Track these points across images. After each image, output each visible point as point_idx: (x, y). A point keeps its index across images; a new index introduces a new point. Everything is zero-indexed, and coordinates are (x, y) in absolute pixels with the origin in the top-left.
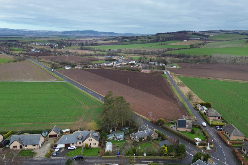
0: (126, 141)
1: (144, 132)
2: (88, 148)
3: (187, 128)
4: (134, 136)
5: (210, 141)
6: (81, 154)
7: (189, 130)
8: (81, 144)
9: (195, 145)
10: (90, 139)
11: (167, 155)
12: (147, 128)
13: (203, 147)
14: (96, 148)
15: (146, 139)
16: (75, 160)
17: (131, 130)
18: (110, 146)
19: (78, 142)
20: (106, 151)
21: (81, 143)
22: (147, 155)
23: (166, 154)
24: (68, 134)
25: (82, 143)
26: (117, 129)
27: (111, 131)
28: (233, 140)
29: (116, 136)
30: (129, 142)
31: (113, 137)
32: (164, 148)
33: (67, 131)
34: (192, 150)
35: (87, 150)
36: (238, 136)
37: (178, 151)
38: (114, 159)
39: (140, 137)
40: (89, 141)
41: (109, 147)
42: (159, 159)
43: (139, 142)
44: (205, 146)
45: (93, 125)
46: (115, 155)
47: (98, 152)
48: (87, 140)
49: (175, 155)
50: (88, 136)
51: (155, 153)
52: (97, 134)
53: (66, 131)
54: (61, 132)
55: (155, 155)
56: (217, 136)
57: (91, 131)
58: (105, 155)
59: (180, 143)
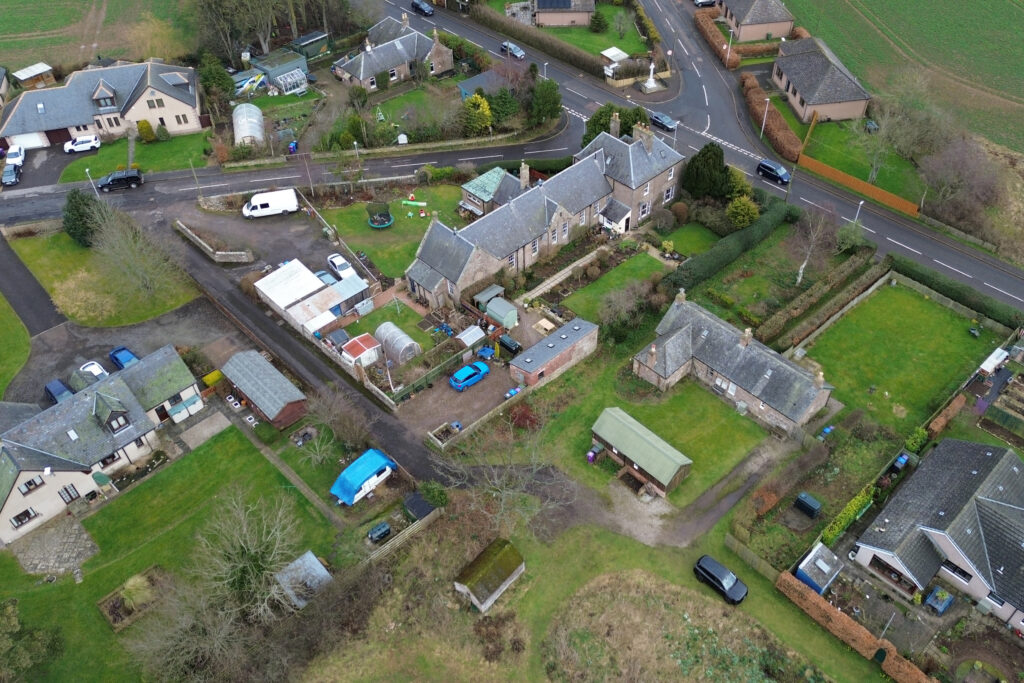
0: (320, 95)
1: (394, 45)
2: (152, 138)
3: (575, 11)
4: (353, 69)
5: (659, 56)
6: (131, 164)
7: (583, 19)
8: (118, 124)
9: (601, 77)
10: (154, 98)
11: (491, 129)
12: (403, 30)
13: (630, 81)
14: (192, 136)
15: (405, 76)
16: (110, 191)
17: (337, 43)
18: (251, 122)
19: (103, 119)
20: (238, 140)
21: (116, 119)
22: (412, 140)
23: (486, 128)
24: (50, 86)
25: (120, 120)
26: (274, 45)
27: (246, 56)
28: (746, 43)
29: (271, 74)
30: (331, 95)
31: (262, 83)
32: (476, 106)
33: (38, 72)
34: (589, 101)
35: (150, 146)
36: (769, 22)
37: (532, 109)
38: (278, 169)
39: (378, 70)
40: (153, 110)
41: (247, 124)
42: (461, 149)
43: (374, 93)
44: (639, 79)
45: (156, 35)
46: (278, 156)
47: (202, 151)
48: (141, 104)
49: (520, 127)
50: (138, 85)
51: (443, 130)
52: (181, 77)
53: (32, 74)
54: (12, 80)
55: (444, 136)
56: (692, 29)
57: (149, 64)
58: (236, 160)
59: (543, 76)
